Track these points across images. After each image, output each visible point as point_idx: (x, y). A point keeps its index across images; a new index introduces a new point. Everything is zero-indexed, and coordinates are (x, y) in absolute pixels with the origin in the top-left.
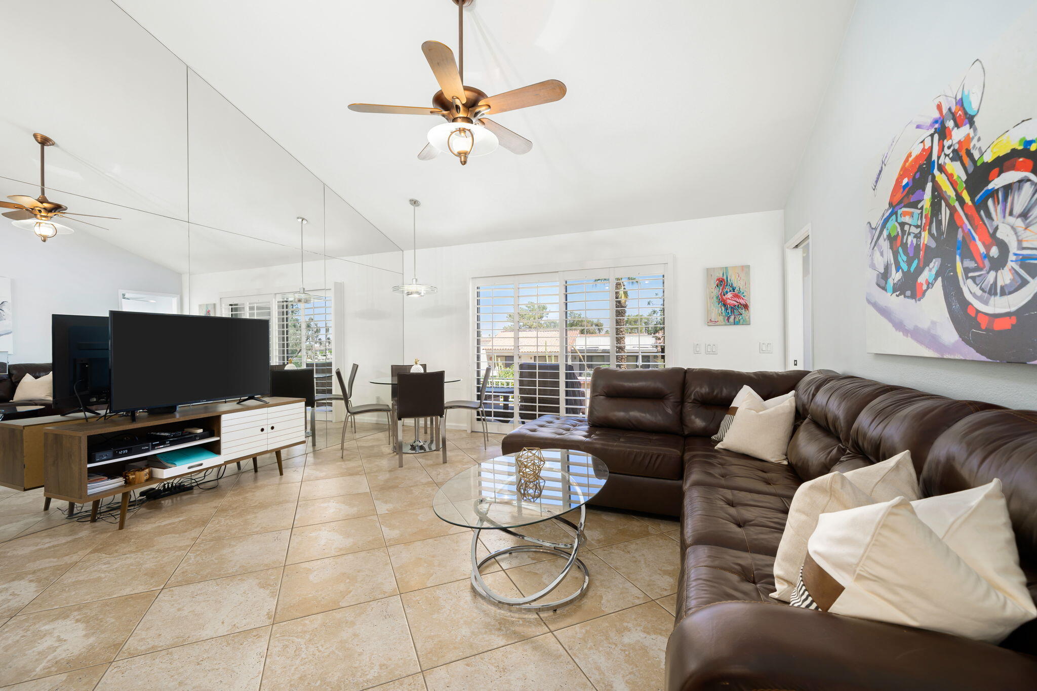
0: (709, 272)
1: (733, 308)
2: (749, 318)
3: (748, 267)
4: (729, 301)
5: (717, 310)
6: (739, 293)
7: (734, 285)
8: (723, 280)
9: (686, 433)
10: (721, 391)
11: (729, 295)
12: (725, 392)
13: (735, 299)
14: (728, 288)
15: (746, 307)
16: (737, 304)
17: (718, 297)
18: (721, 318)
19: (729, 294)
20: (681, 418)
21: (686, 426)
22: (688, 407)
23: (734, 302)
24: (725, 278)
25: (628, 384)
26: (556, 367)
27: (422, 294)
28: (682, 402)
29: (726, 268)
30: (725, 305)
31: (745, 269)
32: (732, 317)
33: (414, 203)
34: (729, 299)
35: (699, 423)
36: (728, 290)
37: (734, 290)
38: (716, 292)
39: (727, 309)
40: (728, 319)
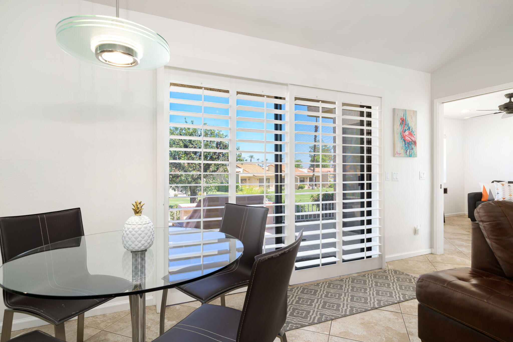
0: (396, 112)
2: (416, 152)
3: (416, 111)
4: (407, 138)
5: (400, 144)
6: (412, 131)
7: (410, 125)
8: (404, 119)
11: (407, 133)
13: (410, 136)
14: (406, 128)
16: (411, 140)
17: (401, 133)
18: (402, 151)
19: (407, 131)
23: (409, 139)
29: (405, 110)
30: (405, 140)
31: (415, 113)
32: (408, 151)
34: (406, 135)
36: (406, 129)
38: (398, 128)
39: (405, 144)
40: (406, 152)
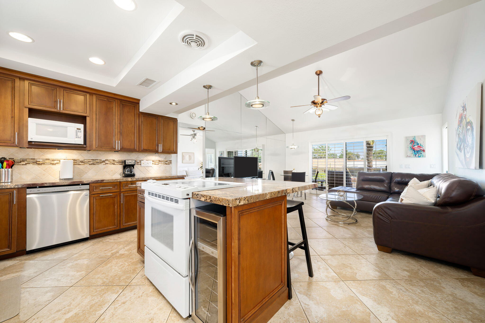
0: (407, 138)
1: (418, 151)
2: (425, 155)
3: (425, 135)
5: (410, 152)
6: (420, 145)
7: (418, 143)
8: (413, 141)
9: (392, 192)
10: (405, 180)
11: (416, 146)
12: (407, 180)
13: (419, 148)
14: (415, 144)
15: (424, 151)
17: (411, 147)
18: (412, 155)
20: (390, 188)
21: (392, 190)
22: (393, 184)
23: (418, 149)
24: (414, 140)
25: (370, 177)
26: (343, 172)
27: (295, 148)
28: (390, 182)
29: (415, 136)
30: (414, 150)
31: (424, 137)
32: (417, 155)
33: (293, 120)
34: (416, 148)
35: (397, 190)
36: (416, 145)
37: (418, 145)
38: (410, 145)
39: (415, 152)
40: (416, 155)
